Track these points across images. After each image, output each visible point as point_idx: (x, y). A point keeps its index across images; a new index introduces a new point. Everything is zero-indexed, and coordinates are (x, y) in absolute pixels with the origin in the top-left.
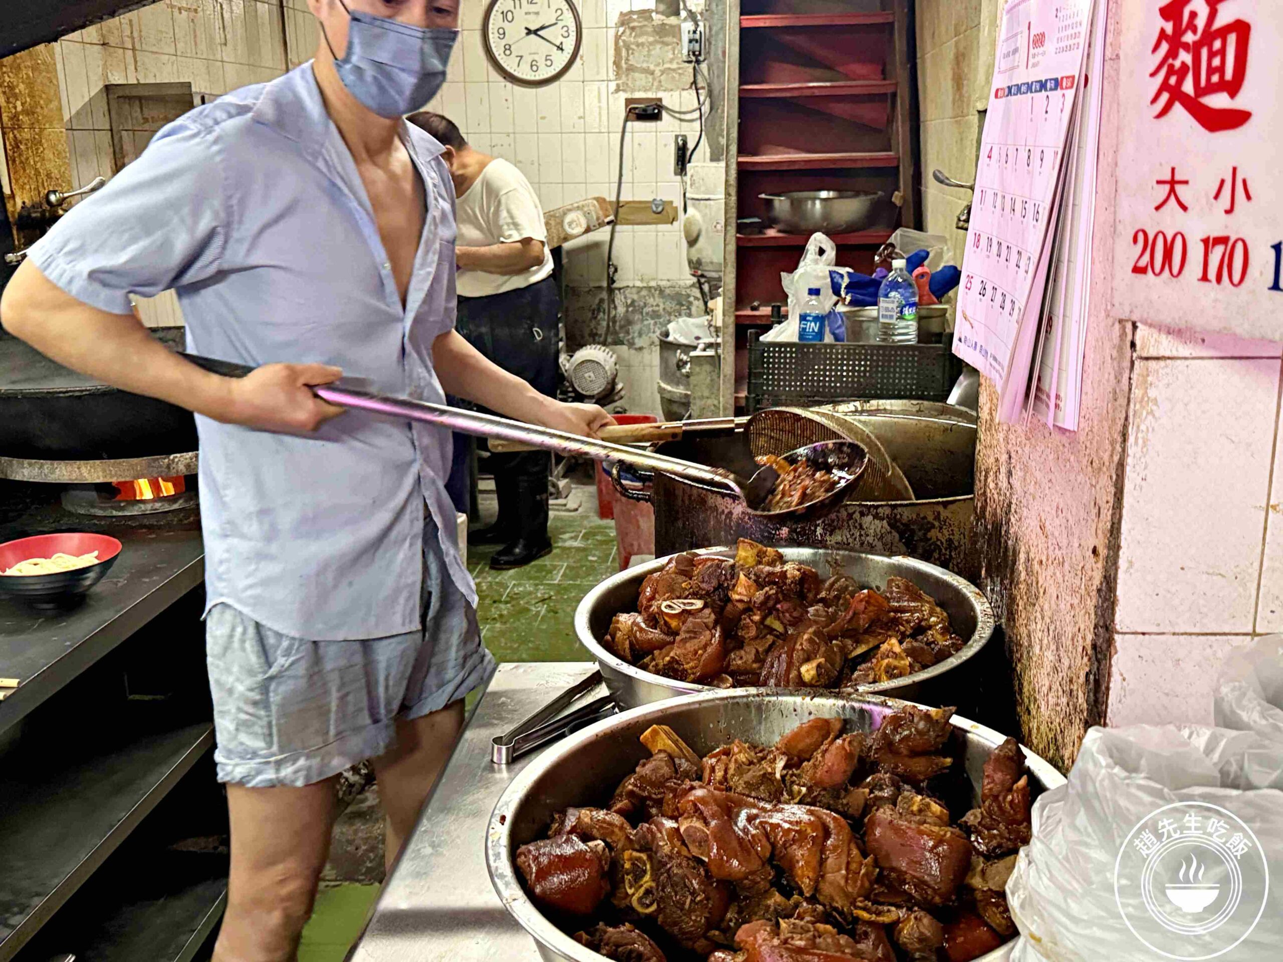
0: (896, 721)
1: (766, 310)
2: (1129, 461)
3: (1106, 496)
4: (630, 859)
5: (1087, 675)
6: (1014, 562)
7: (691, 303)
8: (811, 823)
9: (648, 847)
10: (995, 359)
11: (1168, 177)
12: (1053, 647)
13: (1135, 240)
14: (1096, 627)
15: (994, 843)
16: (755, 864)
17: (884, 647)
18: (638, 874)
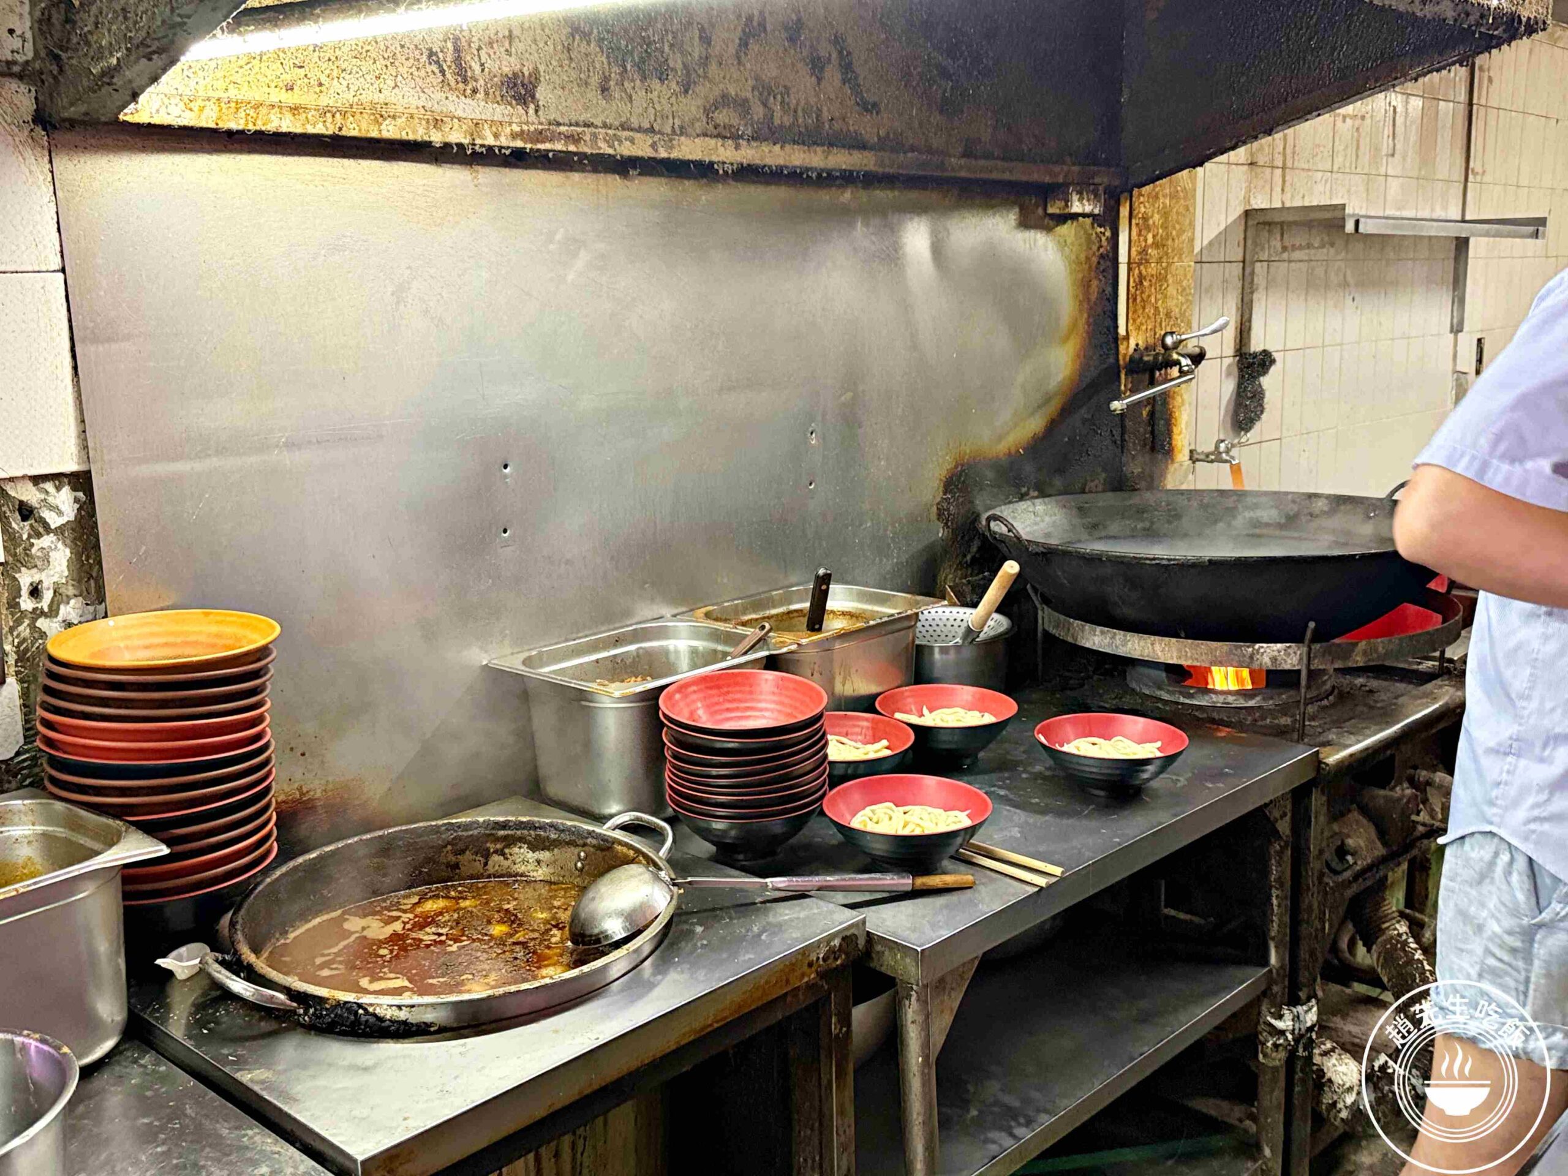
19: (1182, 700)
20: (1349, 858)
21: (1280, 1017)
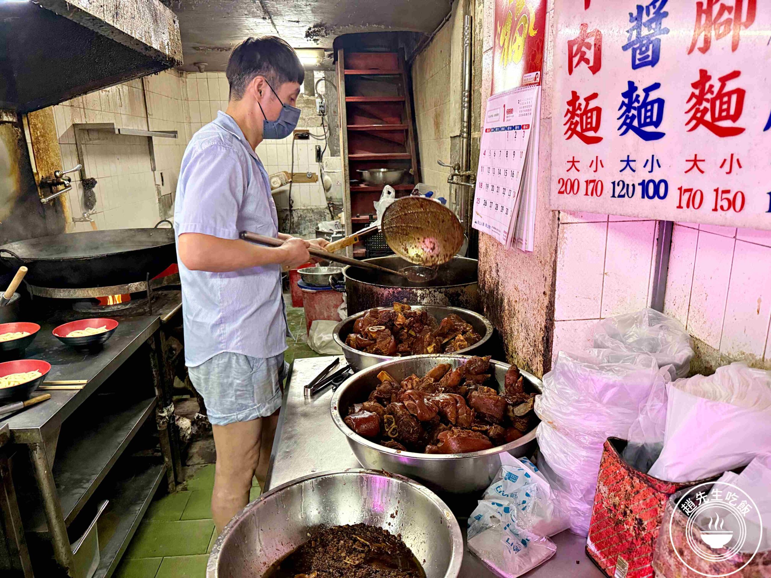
0: (470, 362)
1: (367, 217)
2: (558, 260)
3: (548, 272)
4: (387, 418)
5: (543, 338)
6: (502, 303)
7: (325, 215)
8: (450, 399)
9: (392, 412)
10: (495, 228)
11: (572, 160)
12: (524, 331)
13: (559, 182)
14: (546, 320)
15: (515, 400)
16: (434, 415)
17: (457, 338)
18: (390, 423)
19: (100, 311)
20: (174, 352)
21: (163, 412)
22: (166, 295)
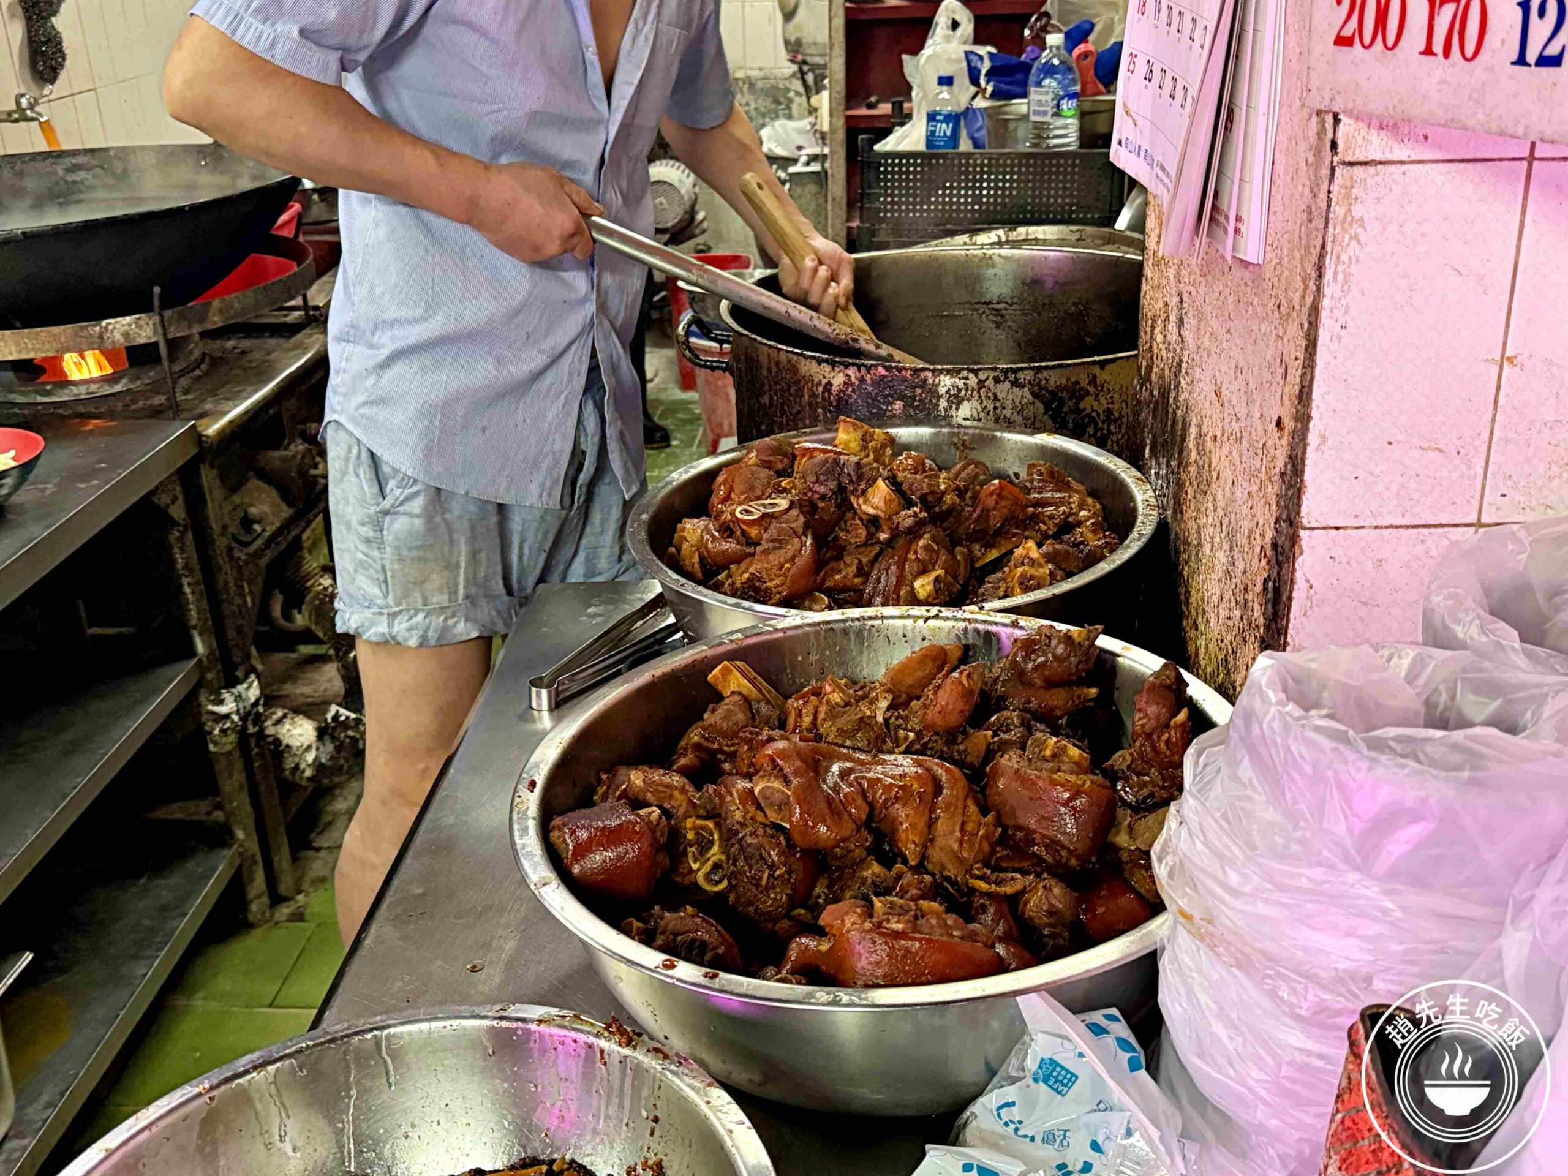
0: (1029, 646)
1: (885, 108)
2: (1326, 303)
3: (1295, 350)
4: (694, 828)
5: (1266, 581)
7: (791, 100)
8: (918, 776)
9: (714, 814)
10: (1163, 169)
14: (1277, 521)
15: (1145, 791)
16: (848, 828)
17: (1019, 552)
18: (704, 846)
19: (39, 399)
21: (221, 702)
22: (243, 352)
